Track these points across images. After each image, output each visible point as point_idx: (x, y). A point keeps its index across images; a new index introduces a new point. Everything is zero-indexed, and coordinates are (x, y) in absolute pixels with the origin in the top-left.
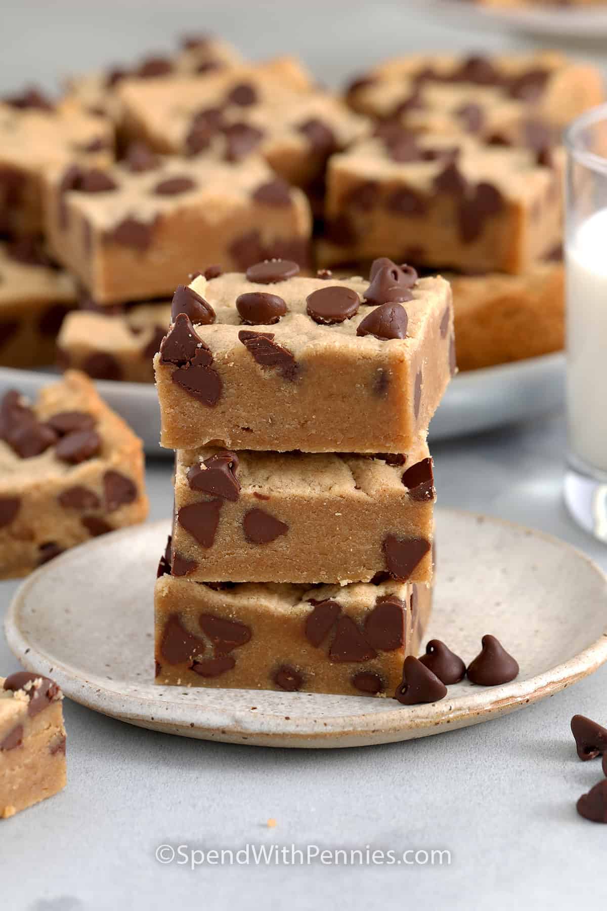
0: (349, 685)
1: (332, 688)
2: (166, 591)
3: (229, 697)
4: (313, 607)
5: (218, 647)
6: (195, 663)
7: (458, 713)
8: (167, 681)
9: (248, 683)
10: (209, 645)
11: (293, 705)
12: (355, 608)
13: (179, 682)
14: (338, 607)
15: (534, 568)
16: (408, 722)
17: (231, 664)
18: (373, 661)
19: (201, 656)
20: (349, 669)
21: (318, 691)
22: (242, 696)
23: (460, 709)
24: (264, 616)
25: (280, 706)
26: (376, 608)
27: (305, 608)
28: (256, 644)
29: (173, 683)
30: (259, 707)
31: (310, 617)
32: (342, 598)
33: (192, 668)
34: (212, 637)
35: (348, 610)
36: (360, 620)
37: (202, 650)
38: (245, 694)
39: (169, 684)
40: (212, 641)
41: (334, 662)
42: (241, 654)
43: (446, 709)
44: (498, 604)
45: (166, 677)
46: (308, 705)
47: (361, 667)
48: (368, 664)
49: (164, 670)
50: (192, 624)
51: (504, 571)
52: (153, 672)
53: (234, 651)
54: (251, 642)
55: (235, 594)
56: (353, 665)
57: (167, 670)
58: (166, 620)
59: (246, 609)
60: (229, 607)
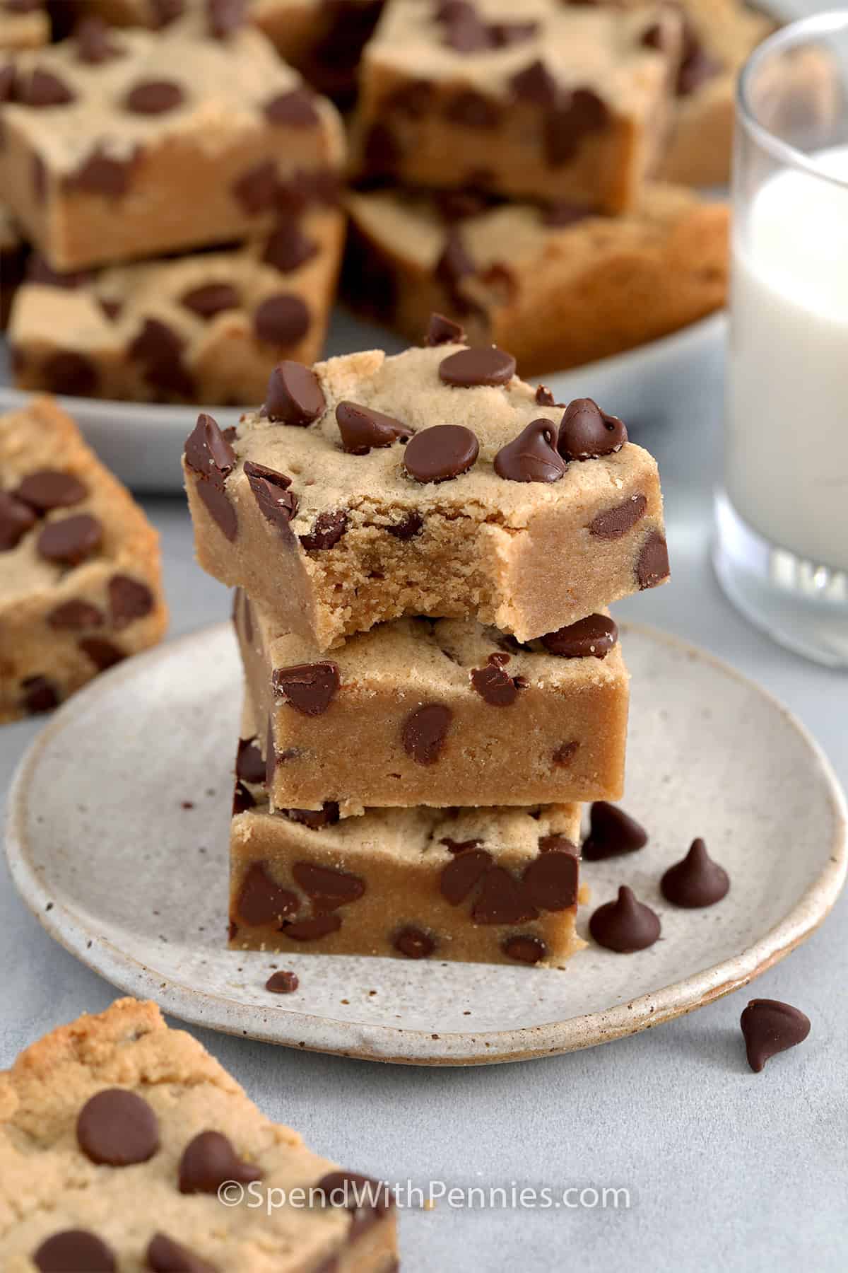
0: (498, 951)
1: (474, 956)
2: (248, 835)
3: (334, 970)
4: (452, 856)
5: (318, 905)
6: (286, 923)
7: (661, 1014)
8: (245, 946)
9: (359, 947)
10: (306, 901)
11: (426, 987)
12: (512, 858)
13: (263, 945)
14: (487, 855)
15: (706, 714)
16: (597, 1034)
17: (337, 924)
18: (534, 923)
19: (293, 915)
20: (499, 932)
21: (456, 958)
22: (352, 969)
23: (663, 1009)
24: (383, 867)
25: (408, 988)
26: (540, 858)
27: (441, 855)
28: (370, 902)
29: (254, 946)
30: (378, 989)
31: (447, 868)
32: (493, 844)
33: (281, 930)
34: (309, 890)
35: (501, 859)
36: (517, 872)
37: (296, 906)
38: (355, 965)
39: (248, 949)
40: (310, 896)
41: (479, 924)
42: (349, 912)
43: (646, 1011)
44: (666, 779)
45: (244, 941)
46: (446, 985)
47: (516, 930)
48: (526, 926)
49: (240, 932)
50: (282, 875)
51: (664, 715)
52: (225, 934)
53: (340, 908)
54: (364, 898)
55: (343, 834)
56: (506, 928)
57: (246, 932)
58: (245, 869)
59: (359, 858)
60: (336, 855)
